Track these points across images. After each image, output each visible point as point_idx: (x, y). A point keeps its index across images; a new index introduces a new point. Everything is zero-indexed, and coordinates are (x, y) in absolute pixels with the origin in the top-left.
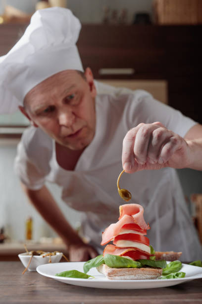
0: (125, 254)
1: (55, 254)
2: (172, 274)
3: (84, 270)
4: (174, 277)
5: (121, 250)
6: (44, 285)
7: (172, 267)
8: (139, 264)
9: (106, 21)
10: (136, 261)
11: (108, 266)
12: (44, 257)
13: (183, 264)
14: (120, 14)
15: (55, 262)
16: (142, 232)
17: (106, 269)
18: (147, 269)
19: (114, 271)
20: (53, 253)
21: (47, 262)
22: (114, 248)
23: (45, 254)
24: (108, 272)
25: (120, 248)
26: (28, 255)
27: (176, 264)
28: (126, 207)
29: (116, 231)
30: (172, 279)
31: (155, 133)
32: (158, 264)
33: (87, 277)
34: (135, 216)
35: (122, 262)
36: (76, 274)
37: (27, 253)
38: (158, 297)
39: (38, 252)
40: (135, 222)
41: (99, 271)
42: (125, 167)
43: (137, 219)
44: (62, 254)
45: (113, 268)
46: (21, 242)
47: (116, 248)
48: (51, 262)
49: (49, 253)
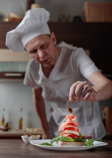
0: (68, 136)
1: (37, 136)
2: (88, 144)
3: (51, 142)
4: (89, 146)
5: (67, 134)
6: (34, 149)
7: (89, 142)
8: (74, 140)
9: (59, 20)
10: (73, 139)
11: (61, 141)
12: (32, 137)
13: (94, 141)
14: (66, 17)
15: (37, 139)
16: (76, 127)
17: (60, 143)
18: (78, 142)
19: (63, 143)
20: (36, 136)
21: (34, 140)
22: (64, 133)
23: (33, 136)
24: (61, 143)
25: (66, 133)
26: (25, 136)
27: (91, 140)
28: (69, 116)
29: (65, 126)
30: (88, 146)
31: (85, 87)
32: (83, 140)
33: (52, 145)
34: (73, 120)
35: (67, 139)
36: (47, 144)
37: (25, 135)
38: (82, 153)
39: (29, 135)
40: (73, 122)
41: (57, 143)
42: (70, 99)
43: (74, 121)
44: (40, 136)
45: (63, 142)
46: (17, 131)
47: (65, 133)
48: (35, 139)
49: (34, 136)
